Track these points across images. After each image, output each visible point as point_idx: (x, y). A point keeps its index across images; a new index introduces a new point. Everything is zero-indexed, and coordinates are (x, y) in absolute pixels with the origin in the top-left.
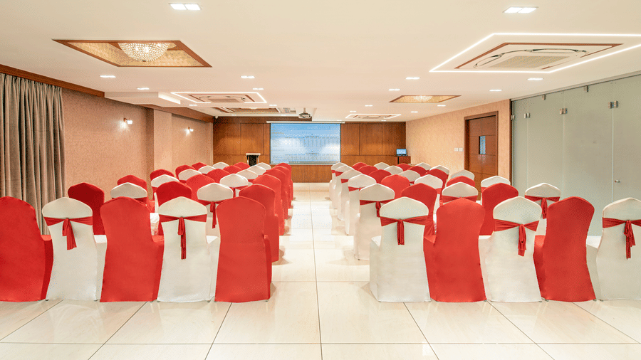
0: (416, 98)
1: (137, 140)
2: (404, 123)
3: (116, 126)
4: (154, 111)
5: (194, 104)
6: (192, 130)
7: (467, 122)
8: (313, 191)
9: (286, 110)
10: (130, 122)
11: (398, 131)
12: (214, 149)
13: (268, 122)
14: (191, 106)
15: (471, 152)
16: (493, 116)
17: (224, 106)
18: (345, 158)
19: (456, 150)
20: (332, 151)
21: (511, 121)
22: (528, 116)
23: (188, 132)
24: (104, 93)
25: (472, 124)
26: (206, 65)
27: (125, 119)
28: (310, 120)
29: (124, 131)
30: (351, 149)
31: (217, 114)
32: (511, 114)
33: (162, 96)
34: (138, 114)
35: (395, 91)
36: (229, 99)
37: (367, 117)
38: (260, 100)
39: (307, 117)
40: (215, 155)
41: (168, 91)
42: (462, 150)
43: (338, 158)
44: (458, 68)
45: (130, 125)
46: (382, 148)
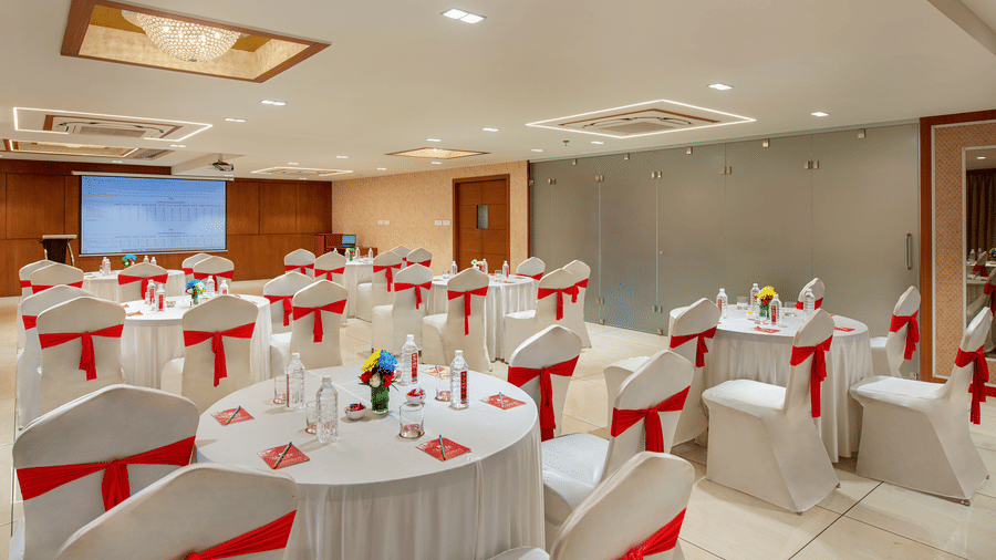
2: (328, 182)
7: (458, 186)
11: (316, 194)
13: (75, 173)
15: (462, 226)
16: (503, 181)
18: (235, 239)
20: (210, 228)
21: (529, 188)
22: (554, 183)
25: (463, 189)
30: (244, 225)
32: (529, 179)
42: (448, 223)
44: (563, 124)
46: (295, 223)
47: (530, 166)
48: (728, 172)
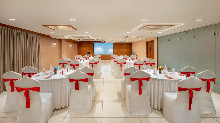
0: (132, 37)
1: (57, 48)
2: (132, 43)
3: (52, 44)
4: (62, 40)
5: (73, 38)
6: (72, 45)
7: (147, 43)
8: (105, 62)
9: (98, 40)
10: (56, 43)
11: (130, 45)
12: (78, 50)
13: (93, 43)
14: (72, 39)
15: (148, 51)
16: (153, 41)
17: (81, 39)
18: (115, 53)
19: (144, 50)
20: (111, 51)
21: (157, 43)
22: (161, 41)
23: (71, 46)
24: (49, 36)
25: (148, 43)
26: (76, 30)
27: (54, 43)
28: (105, 42)
29: (54, 46)
30: (116, 50)
31: (79, 41)
32: (157, 41)
33: (64, 37)
34: (58, 41)
35: (126, 35)
36: (82, 37)
37: (120, 41)
38: (90, 37)
39: (103, 42)
40: (78, 52)
41: (66, 35)
42: (146, 50)
43: (113, 53)
44: (138, 30)
45: (56, 44)
46: (125, 50)
47: (157, 38)
48: (194, 37)
